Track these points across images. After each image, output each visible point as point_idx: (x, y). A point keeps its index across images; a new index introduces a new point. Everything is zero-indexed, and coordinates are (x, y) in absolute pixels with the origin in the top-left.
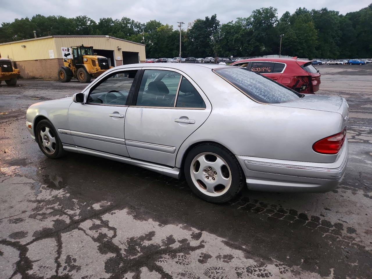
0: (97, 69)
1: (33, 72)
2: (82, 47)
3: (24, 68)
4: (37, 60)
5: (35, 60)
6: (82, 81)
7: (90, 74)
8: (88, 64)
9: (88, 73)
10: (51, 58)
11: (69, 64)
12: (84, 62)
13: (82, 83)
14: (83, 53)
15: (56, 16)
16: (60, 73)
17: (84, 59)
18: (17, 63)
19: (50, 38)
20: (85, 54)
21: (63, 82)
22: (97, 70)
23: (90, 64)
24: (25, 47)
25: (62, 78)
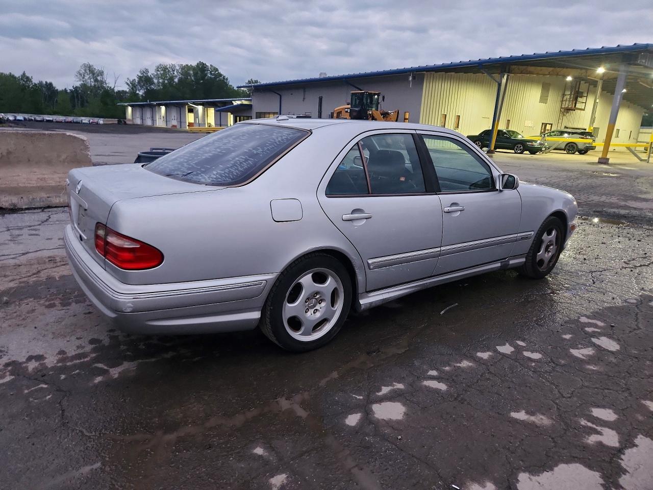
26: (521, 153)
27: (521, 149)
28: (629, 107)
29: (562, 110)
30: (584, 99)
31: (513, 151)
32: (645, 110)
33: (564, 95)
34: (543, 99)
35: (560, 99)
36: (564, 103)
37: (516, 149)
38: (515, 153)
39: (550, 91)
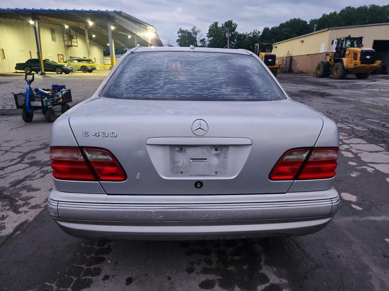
0: (356, 63)
1: (302, 66)
2: (349, 38)
3: (297, 63)
4: (309, 55)
5: (307, 55)
6: (336, 77)
7: (346, 69)
8: (349, 57)
9: (344, 68)
10: (321, 52)
11: (330, 58)
12: (346, 56)
13: (335, 79)
14: (348, 45)
15: (367, 6)
16: (318, 68)
17: (347, 52)
18: (293, 58)
19: (326, 31)
20: (350, 46)
21: (318, 77)
22: (355, 65)
23: (351, 57)
24: (303, 42)
25: (318, 73)
26: (61, 73)
27: (60, 71)
28: (96, 46)
29: (66, 47)
30: (75, 40)
31: (55, 73)
32: (103, 47)
33: (64, 37)
34: (53, 39)
35: (62, 39)
36: (65, 42)
37: (57, 71)
38: (58, 74)
39: (56, 34)
